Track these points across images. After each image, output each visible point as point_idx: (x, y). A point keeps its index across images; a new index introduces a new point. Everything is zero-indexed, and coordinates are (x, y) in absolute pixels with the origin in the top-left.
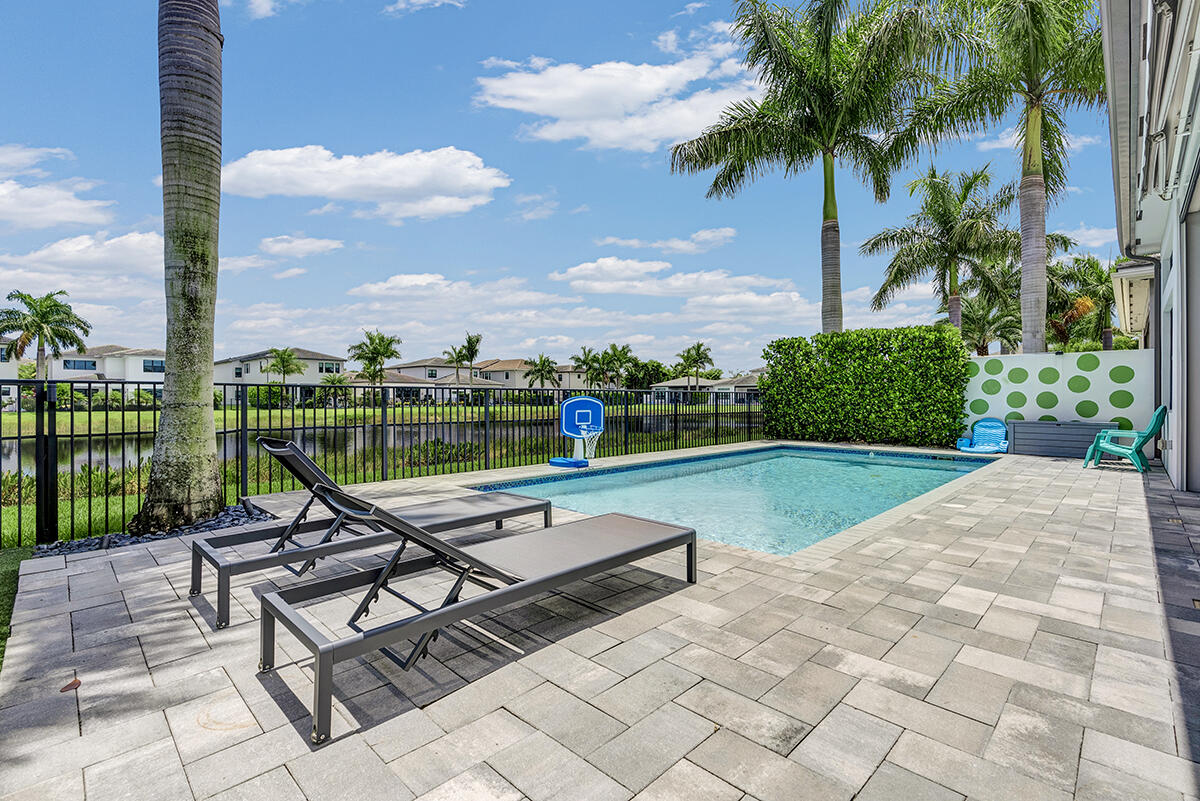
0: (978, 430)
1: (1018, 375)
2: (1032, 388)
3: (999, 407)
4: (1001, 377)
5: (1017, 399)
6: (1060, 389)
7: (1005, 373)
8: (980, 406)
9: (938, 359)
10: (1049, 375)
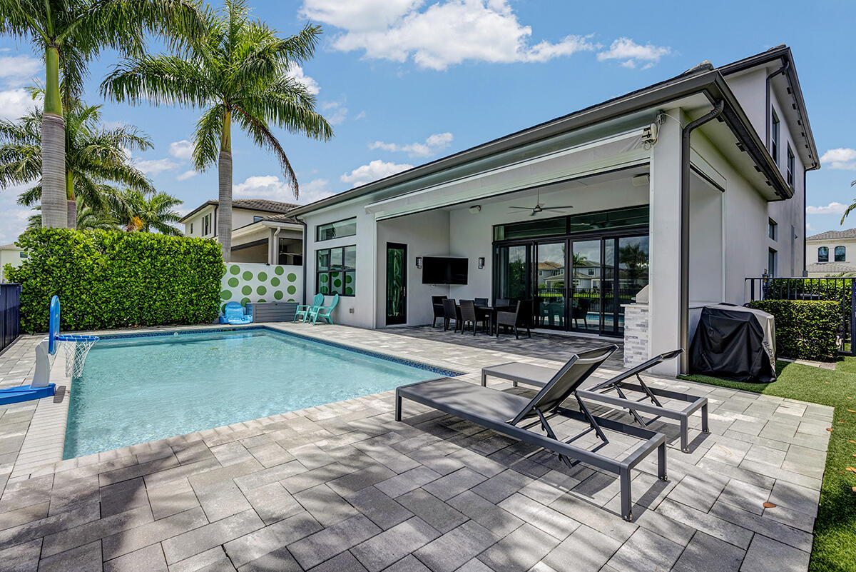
0: (227, 310)
1: (248, 276)
2: (254, 283)
3: (237, 295)
4: (239, 277)
5: (247, 290)
6: (267, 284)
7: (241, 274)
8: (228, 294)
9: (211, 262)
10: (262, 277)
